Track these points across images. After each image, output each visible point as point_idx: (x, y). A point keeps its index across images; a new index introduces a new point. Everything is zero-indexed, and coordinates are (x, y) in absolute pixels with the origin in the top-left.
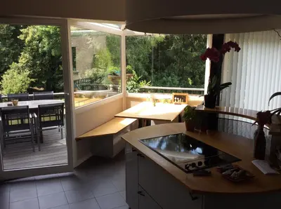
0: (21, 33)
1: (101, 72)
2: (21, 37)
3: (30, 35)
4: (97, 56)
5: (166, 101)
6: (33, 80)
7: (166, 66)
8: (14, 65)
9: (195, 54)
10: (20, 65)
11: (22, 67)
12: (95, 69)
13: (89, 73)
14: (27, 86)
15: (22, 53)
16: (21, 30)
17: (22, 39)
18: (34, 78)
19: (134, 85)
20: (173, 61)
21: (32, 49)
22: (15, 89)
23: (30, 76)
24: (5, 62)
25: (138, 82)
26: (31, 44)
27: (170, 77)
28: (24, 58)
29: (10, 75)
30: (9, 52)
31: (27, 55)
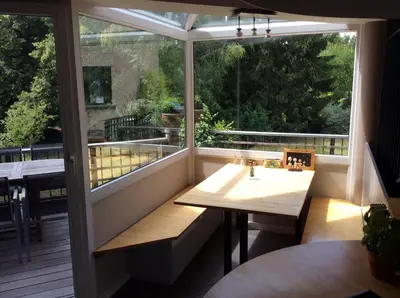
0: (34, 48)
1: (151, 105)
2: (34, 54)
3: (48, 50)
4: (145, 81)
5: (271, 164)
6: (51, 117)
7: (249, 94)
8: (24, 94)
9: (292, 76)
10: (32, 95)
11: (36, 98)
12: (142, 101)
13: (133, 107)
14: (42, 126)
15: (36, 78)
16: (35, 44)
17: (36, 57)
18: (52, 114)
19: (204, 128)
20: (260, 87)
21: (50, 72)
22: (25, 131)
23: (47, 111)
24: (11, 91)
25: (212, 123)
26: (49, 64)
27: (255, 111)
28: (39, 84)
29: (19, 109)
30: (17, 76)
31: (43, 80)
